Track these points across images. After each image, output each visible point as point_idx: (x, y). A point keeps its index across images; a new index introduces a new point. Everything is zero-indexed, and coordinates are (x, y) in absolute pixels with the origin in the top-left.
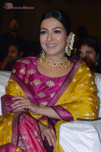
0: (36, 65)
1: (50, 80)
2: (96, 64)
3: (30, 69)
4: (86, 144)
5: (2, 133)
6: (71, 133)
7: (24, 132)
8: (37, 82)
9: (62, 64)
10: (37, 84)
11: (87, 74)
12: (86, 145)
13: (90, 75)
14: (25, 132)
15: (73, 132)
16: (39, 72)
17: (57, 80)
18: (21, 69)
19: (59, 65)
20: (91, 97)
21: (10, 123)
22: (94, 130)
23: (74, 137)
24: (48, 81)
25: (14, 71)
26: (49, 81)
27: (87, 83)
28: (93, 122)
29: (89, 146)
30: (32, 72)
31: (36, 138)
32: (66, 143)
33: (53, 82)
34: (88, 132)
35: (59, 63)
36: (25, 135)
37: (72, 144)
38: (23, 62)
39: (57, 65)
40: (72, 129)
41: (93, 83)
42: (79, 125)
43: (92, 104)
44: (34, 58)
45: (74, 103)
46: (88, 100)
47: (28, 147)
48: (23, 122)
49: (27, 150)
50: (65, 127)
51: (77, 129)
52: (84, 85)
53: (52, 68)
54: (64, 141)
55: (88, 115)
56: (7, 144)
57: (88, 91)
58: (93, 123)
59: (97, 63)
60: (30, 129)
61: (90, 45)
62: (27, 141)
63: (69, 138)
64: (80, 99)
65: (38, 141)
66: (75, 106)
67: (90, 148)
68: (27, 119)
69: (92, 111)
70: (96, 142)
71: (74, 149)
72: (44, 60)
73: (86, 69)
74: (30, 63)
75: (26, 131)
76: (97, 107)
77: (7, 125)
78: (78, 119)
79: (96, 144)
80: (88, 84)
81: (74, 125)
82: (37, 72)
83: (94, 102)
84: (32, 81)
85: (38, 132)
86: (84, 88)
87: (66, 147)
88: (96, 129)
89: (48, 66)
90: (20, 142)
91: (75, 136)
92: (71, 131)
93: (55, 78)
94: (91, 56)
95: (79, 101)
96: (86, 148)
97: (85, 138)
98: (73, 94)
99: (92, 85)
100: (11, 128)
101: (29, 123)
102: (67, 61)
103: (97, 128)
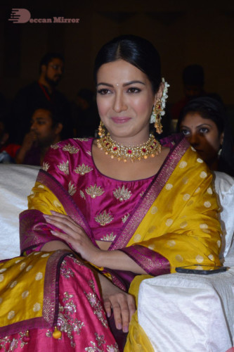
0: (92, 157)
1: (122, 186)
2: (219, 153)
3: (79, 163)
4: (195, 323)
5: (22, 296)
6: (163, 300)
7: (69, 295)
8: (94, 192)
9: (144, 150)
10: (94, 196)
11: (197, 174)
12: (194, 325)
13: (204, 175)
14: (71, 296)
15: (168, 297)
16: (98, 171)
17: (136, 186)
18: (62, 163)
19: (139, 152)
20: (205, 221)
21: (40, 276)
22: (212, 293)
23: (169, 307)
24: (118, 189)
25: (46, 167)
26: (120, 189)
27: (198, 190)
28: (209, 276)
29: (200, 327)
30: (83, 170)
31: (93, 309)
32: (152, 320)
33: (129, 190)
34: (199, 298)
35: (139, 149)
36: (70, 302)
37: (166, 322)
38: (65, 149)
39: (136, 153)
40: (166, 290)
41: (210, 191)
42: (180, 282)
43: (209, 236)
44: (87, 140)
45: (169, 236)
46: (201, 229)
47: (76, 328)
48: (67, 274)
49: (73, 334)
50: (152, 286)
51: (176, 290)
52: (192, 196)
53: (125, 161)
54: (149, 316)
55: (200, 261)
56: (32, 319)
57: (200, 209)
58: (209, 279)
59: (221, 150)
60: (83, 290)
61: (206, 114)
62: (74, 316)
63: (158, 308)
64: (182, 227)
65: (96, 315)
66: (174, 242)
67: (203, 331)
68: (76, 268)
69: (209, 253)
70: (217, 318)
71: (169, 332)
72: (107, 144)
73: (196, 161)
74: (80, 151)
75: (74, 293)
76: (219, 243)
77: (34, 281)
78: (178, 270)
79: (216, 323)
80: (200, 193)
81: (170, 283)
82: (93, 172)
83: (212, 232)
84: (83, 189)
85: (97, 297)
86: (192, 202)
87: (153, 328)
88: (216, 291)
89: (116, 156)
90: (61, 317)
91: (171, 305)
92: (163, 294)
93: (131, 182)
94: (209, 137)
95: (180, 232)
96: (195, 332)
97: (192, 309)
98: (168, 215)
99: (208, 195)
100: (43, 286)
101: (79, 277)
102: (155, 143)
103: (218, 290)
